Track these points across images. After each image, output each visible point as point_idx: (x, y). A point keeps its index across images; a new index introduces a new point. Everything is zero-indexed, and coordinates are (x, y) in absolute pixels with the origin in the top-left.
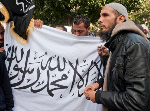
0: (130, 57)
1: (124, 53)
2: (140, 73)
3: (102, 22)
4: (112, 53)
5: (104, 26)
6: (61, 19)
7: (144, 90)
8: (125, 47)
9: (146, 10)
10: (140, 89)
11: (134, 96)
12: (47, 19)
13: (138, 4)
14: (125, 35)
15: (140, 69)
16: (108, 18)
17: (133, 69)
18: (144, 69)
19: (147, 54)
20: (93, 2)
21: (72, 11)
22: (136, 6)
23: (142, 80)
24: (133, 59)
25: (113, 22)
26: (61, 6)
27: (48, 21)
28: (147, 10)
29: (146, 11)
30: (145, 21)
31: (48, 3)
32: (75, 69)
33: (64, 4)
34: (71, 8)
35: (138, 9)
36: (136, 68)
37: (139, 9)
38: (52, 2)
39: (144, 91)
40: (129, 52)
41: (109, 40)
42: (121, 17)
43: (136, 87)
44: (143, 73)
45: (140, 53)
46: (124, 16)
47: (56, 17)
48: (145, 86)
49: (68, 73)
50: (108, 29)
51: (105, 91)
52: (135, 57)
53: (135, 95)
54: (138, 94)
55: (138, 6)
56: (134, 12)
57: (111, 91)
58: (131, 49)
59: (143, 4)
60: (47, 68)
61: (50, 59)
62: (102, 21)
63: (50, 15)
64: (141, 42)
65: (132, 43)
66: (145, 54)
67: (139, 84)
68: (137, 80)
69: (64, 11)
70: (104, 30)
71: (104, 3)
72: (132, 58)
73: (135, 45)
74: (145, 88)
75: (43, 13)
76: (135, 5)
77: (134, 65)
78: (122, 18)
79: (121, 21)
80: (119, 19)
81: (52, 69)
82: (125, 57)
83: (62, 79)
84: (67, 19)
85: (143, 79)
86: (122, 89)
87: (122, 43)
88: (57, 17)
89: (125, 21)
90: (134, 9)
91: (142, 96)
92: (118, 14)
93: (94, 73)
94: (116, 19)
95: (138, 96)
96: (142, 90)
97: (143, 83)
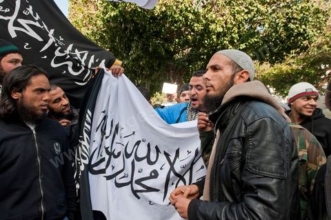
0: (252, 142)
1: (243, 134)
2: (268, 169)
3: (209, 80)
4: (221, 132)
5: (212, 86)
6: (157, 71)
7: (275, 199)
8: (245, 123)
9: (326, 47)
10: (268, 197)
11: (257, 209)
12: (135, 72)
13: (305, 39)
14: (246, 104)
15: (269, 163)
16: (220, 73)
17: (257, 162)
18: (277, 164)
19: (282, 138)
20: (215, 40)
21: (177, 56)
22: (302, 43)
23: (272, 183)
24: (258, 145)
25: (228, 80)
26: (159, 50)
27: (136, 75)
28: (328, 49)
29: (326, 50)
30: (326, 69)
31: (137, 47)
32: (172, 165)
33: (163, 46)
34: (175, 52)
35: (305, 49)
36: (262, 160)
37: (307, 47)
38: (144, 45)
39: (276, 202)
40: (251, 132)
41: (217, 110)
42: (242, 74)
43: (261, 194)
44: (273, 170)
45: (269, 136)
46: (247, 72)
47: (150, 69)
48: (276, 193)
49: (161, 169)
50: (218, 92)
51: (206, 201)
52: (260, 142)
53: (259, 208)
54: (265, 207)
55: (306, 42)
56: (298, 53)
57: (217, 200)
58: (255, 128)
59: (315, 38)
60: (133, 157)
61: (138, 143)
62: (209, 78)
63: (139, 66)
64: (272, 117)
65: (256, 117)
66: (279, 137)
67: (266, 188)
68: (263, 182)
69: (163, 58)
70: (212, 93)
71: (236, 41)
72: (255, 143)
73: (262, 121)
74: (277, 197)
75: (129, 63)
76: (298, 42)
77: (260, 154)
78: (244, 75)
79: (242, 80)
80: (238, 77)
81: (139, 159)
82: (244, 140)
83: (151, 177)
84: (169, 71)
85: (275, 181)
86: (238, 197)
87: (240, 116)
88: (152, 68)
89: (249, 80)
90: (296, 48)
91: (272, 211)
92: (237, 67)
93: (202, 168)
94: (233, 76)
95: (265, 210)
96: (271, 199)
97: (274, 188)
